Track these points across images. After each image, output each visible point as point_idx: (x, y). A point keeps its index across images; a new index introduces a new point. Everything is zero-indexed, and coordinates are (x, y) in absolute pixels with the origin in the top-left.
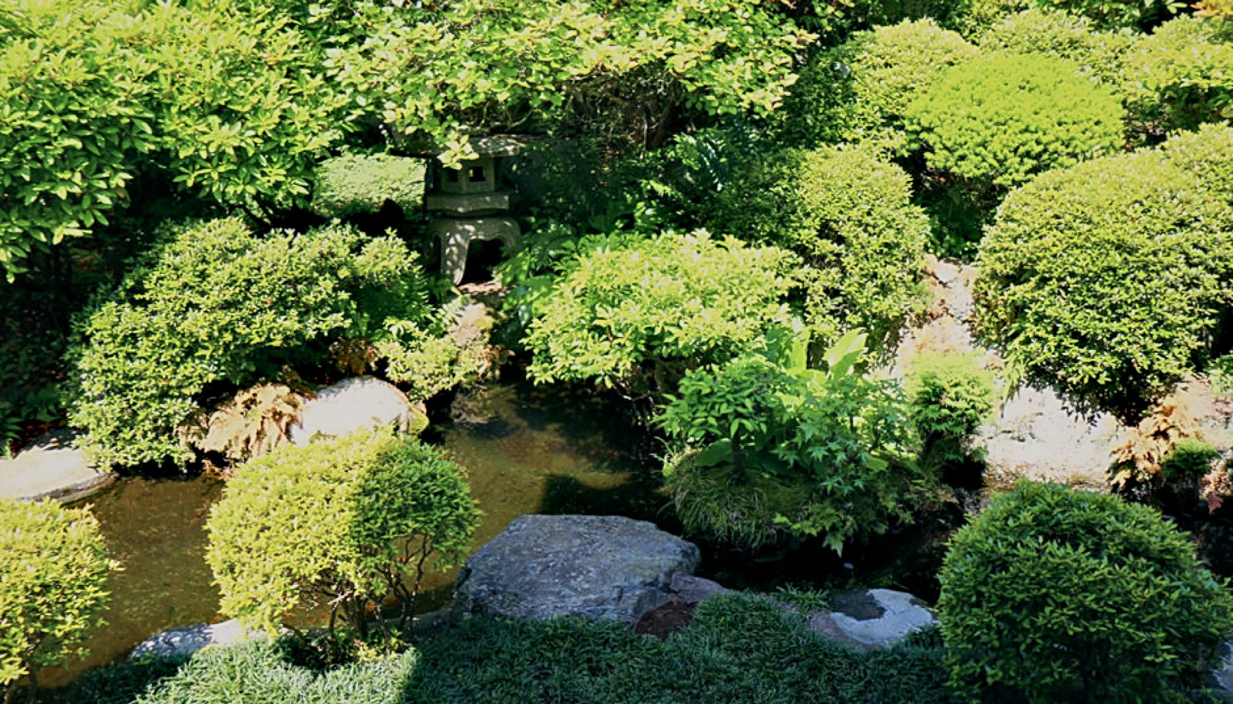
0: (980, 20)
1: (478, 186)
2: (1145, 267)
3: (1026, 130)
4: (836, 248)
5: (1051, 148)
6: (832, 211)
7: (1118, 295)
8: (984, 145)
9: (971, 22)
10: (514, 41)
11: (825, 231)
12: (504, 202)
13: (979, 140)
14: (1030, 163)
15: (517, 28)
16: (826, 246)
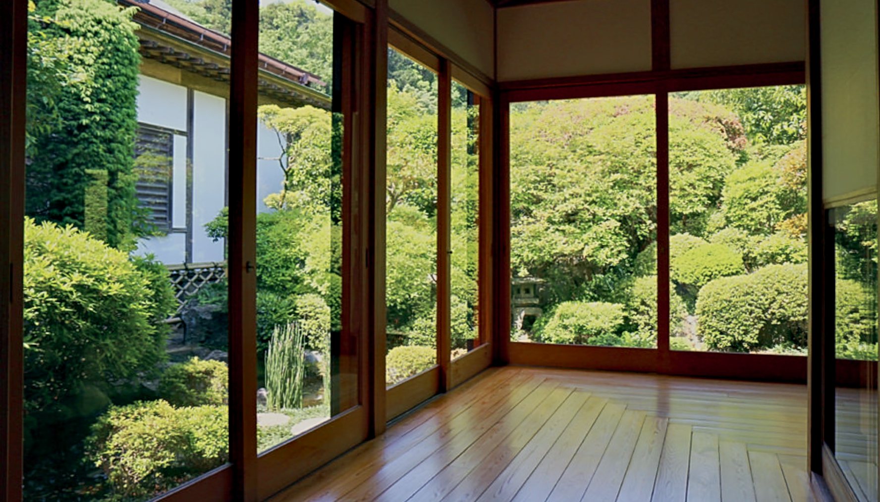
0: (709, 232)
1: (527, 295)
2: (734, 307)
3: (705, 268)
4: (647, 308)
5: (714, 273)
6: (644, 296)
7: (727, 316)
8: (692, 273)
9: (706, 233)
10: (538, 244)
11: (643, 303)
12: (537, 301)
13: (690, 271)
14: (707, 278)
15: (540, 240)
16: (643, 308)
